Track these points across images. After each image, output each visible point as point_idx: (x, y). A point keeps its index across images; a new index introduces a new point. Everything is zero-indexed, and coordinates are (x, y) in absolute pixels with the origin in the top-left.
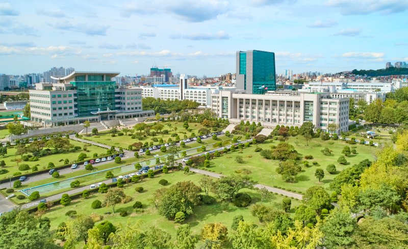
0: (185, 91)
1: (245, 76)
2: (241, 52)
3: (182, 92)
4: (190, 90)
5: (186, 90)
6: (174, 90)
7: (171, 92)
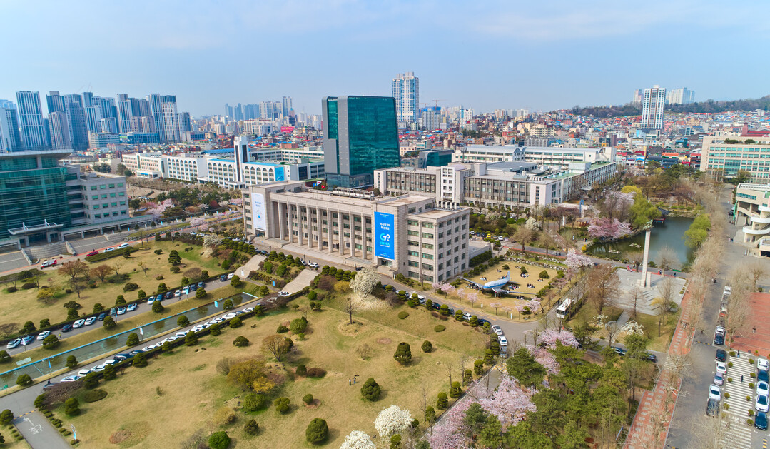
0: (243, 166)
1: (337, 142)
2: (329, 98)
3: (238, 169)
4: (250, 166)
5: (245, 165)
6: (227, 164)
7: (222, 167)
